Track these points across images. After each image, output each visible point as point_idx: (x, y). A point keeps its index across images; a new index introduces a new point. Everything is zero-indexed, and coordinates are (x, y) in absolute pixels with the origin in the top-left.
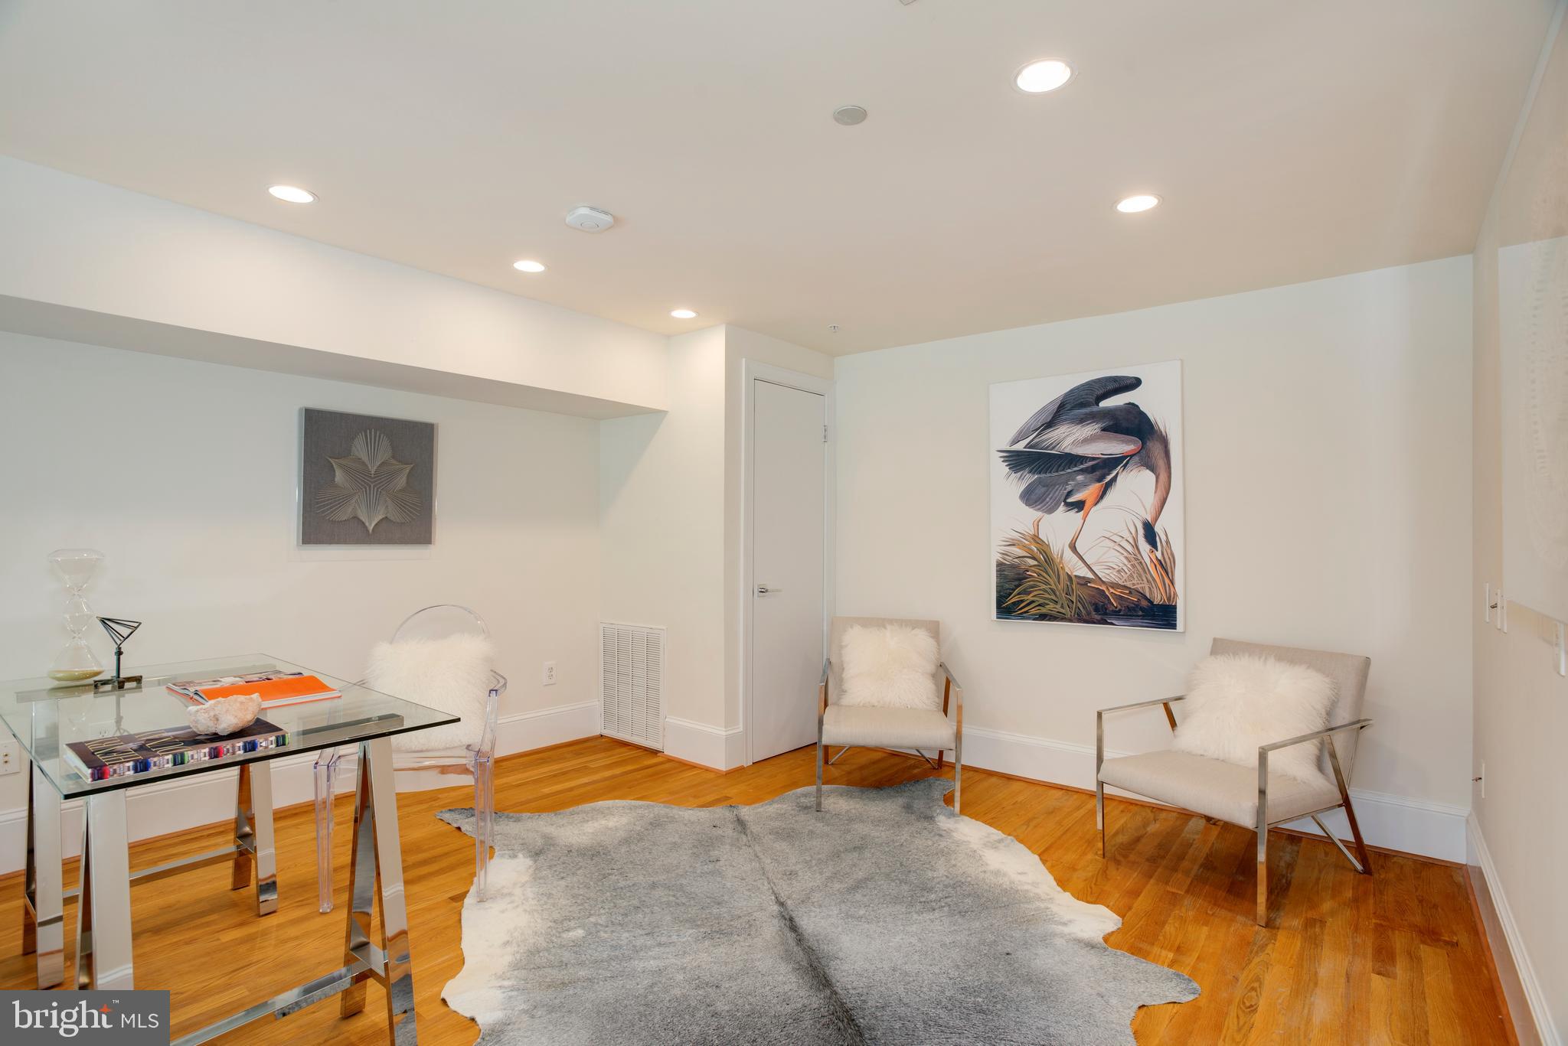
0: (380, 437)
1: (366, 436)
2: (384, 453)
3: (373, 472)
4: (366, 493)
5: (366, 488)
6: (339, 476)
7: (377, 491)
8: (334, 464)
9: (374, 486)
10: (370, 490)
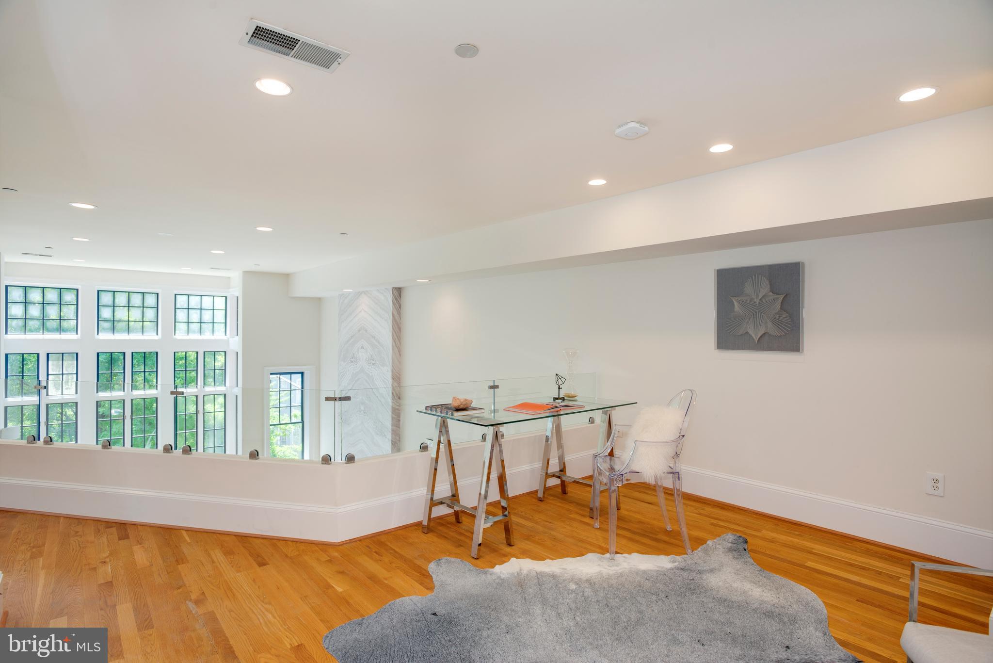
0: (761, 278)
1: (753, 280)
2: (765, 289)
3: (758, 303)
4: (754, 317)
5: (754, 315)
6: (737, 307)
7: (761, 315)
8: (734, 301)
9: (759, 312)
10: (756, 315)
